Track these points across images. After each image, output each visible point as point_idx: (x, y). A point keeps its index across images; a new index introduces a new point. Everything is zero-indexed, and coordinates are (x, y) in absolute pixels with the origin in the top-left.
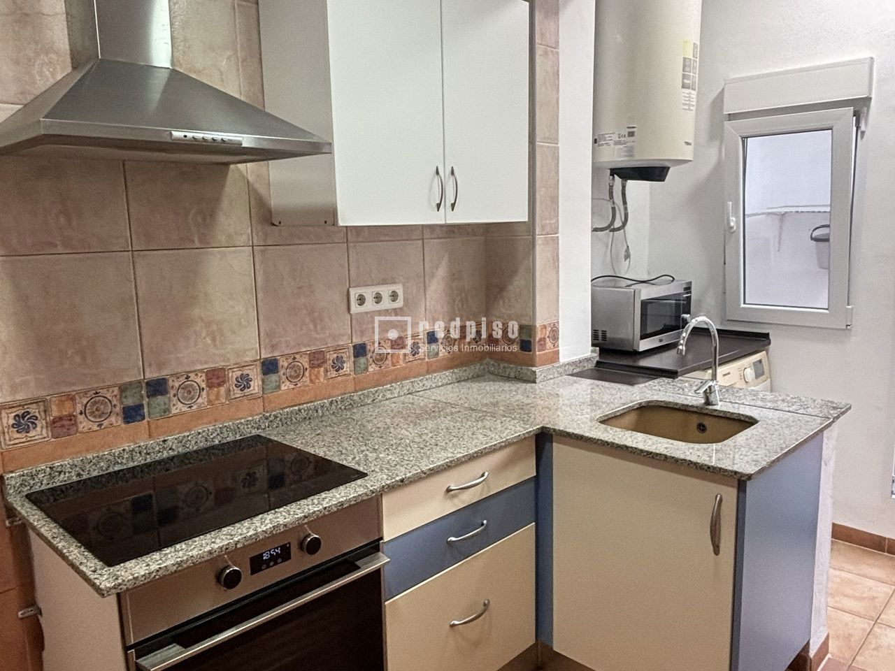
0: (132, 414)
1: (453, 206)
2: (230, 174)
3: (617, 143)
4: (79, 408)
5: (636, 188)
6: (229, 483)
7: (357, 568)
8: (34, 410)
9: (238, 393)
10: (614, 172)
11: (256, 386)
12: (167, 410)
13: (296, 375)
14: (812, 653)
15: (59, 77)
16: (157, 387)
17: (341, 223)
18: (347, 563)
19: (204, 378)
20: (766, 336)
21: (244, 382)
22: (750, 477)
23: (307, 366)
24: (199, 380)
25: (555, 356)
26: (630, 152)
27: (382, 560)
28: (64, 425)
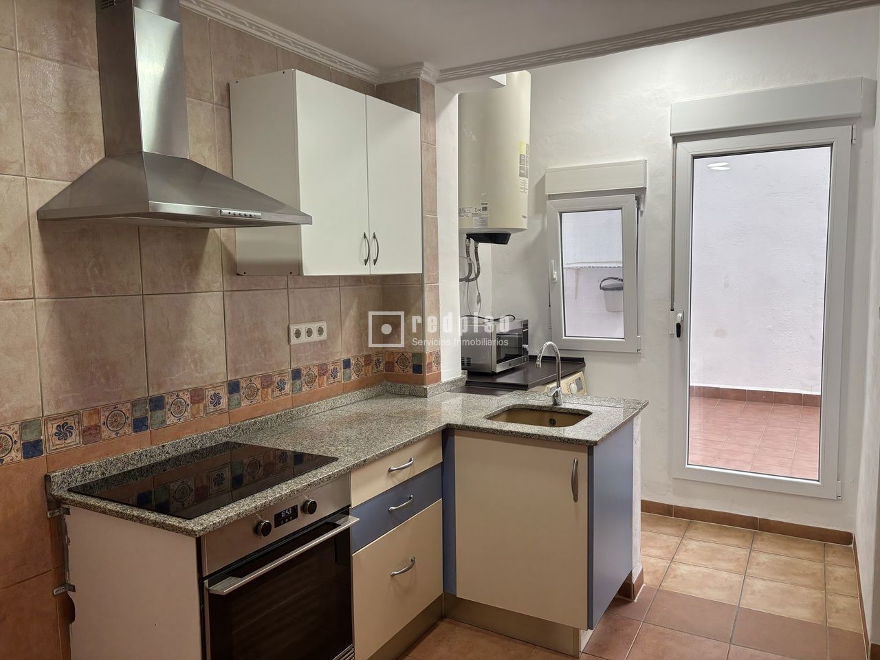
0: (140, 425)
1: (375, 261)
3: (473, 215)
4: (103, 419)
5: (485, 248)
6: (205, 483)
7: (338, 526)
8: (71, 421)
9: (211, 408)
10: (469, 236)
11: (224, 402)
12: (164, 422)
13: (252, 394)
14: (634, 580)
15: (96, 161)
16: (157, 403)
17: (305, 274)
18: (328, 524)
19: (189, 396)
20: (582, 360)
21: (216, 399)
22: (596, 443)
23: (259, 386)
24: (185, 398)
25: (438, 377)
26: (484, 222)
27: (352, 520)
28: (91, 433)
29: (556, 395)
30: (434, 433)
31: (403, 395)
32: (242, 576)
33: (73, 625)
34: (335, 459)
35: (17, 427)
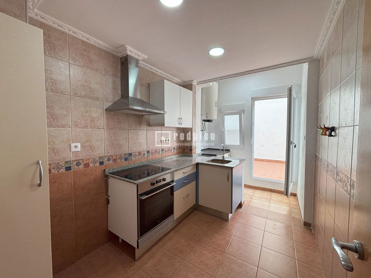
0: (126, 159)
1: (181, 124)
2: (144, 118)
3: (204, 115)
4: (118, 157)
5: (207, 123)
6: (141, 174)
7: (171, 185)
8: (110, 157)
9: (143, 157)
10: (203, 120)
11: (146, 155)
12: (132, 159)
13: (152, 154)
14: (242, 203)
15: (119, 99)
16: (130, 155)
17: (165, 126)
18: (168, 184)
19: (138, 153)
20: (229, 150)
21: (144, 154)
22: (233, 168)
23: (154, 152)
25: (195, 153)
26: (207, 117)
27: (174, 184)
28: (115, 160)
29: (223, 157)
30: (194, 165)
31: (187, 156)
32: (147, 195)
33: (109, 205)
34: (171, 169)
35: (98, 158)
